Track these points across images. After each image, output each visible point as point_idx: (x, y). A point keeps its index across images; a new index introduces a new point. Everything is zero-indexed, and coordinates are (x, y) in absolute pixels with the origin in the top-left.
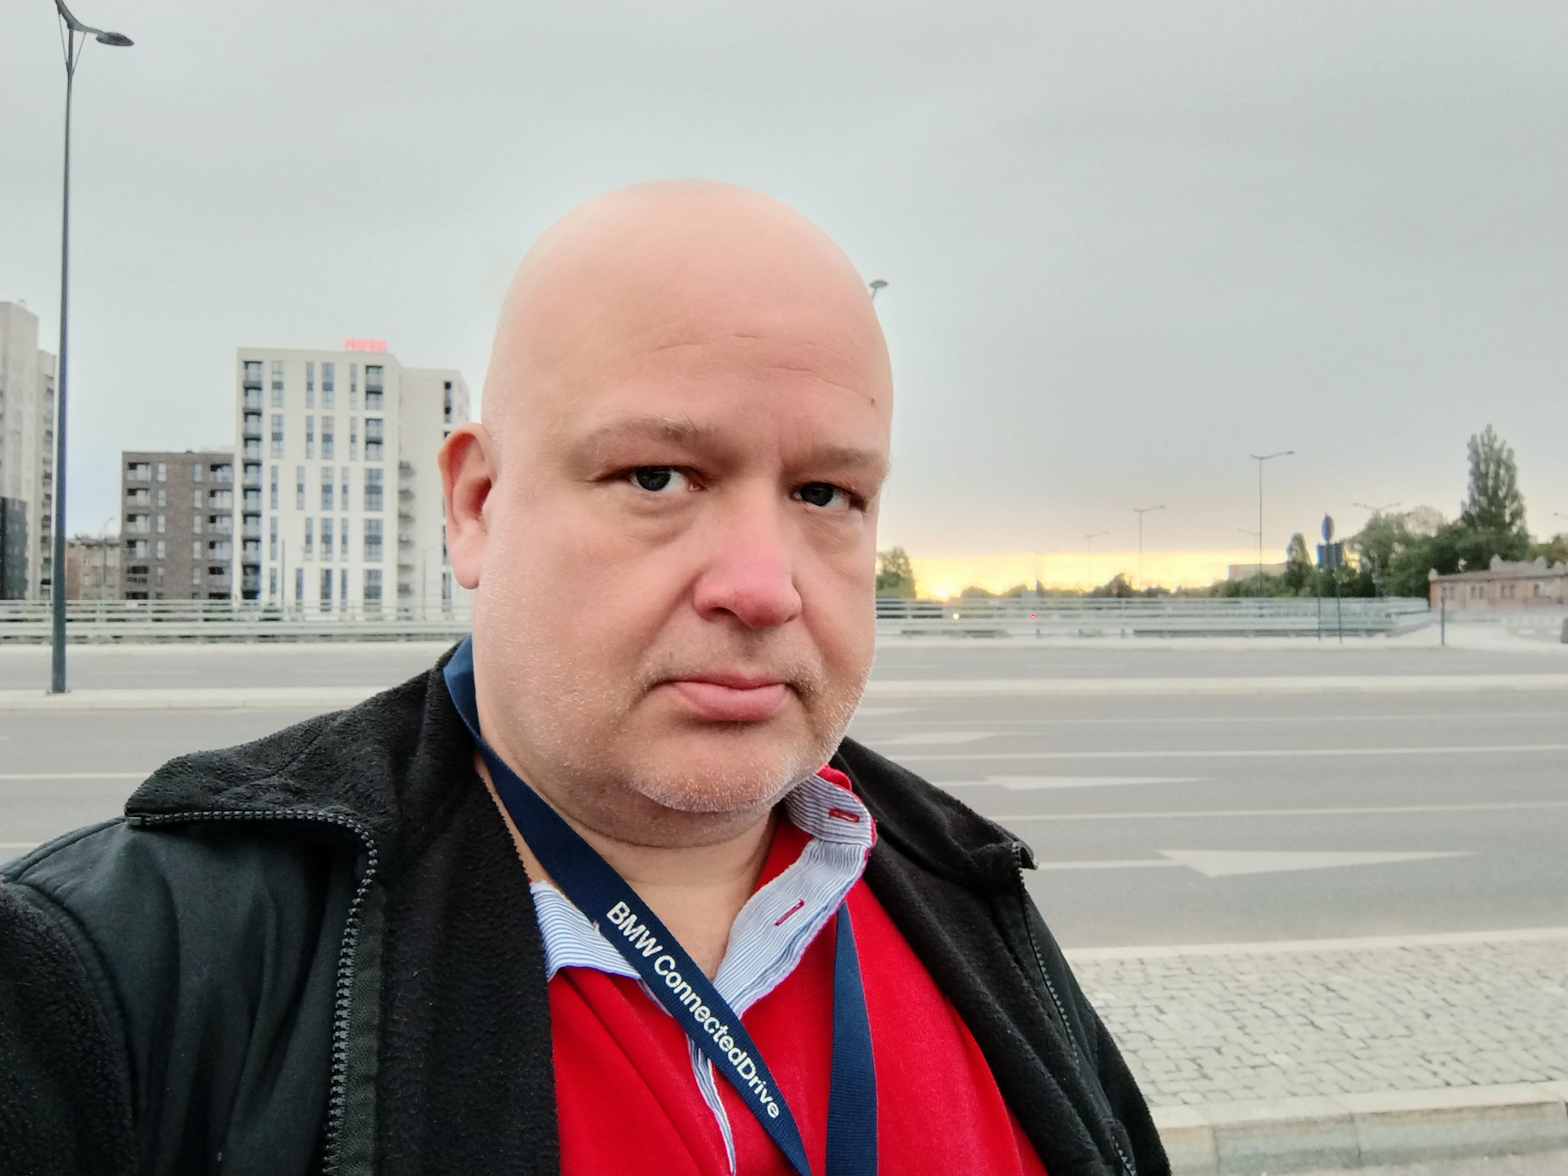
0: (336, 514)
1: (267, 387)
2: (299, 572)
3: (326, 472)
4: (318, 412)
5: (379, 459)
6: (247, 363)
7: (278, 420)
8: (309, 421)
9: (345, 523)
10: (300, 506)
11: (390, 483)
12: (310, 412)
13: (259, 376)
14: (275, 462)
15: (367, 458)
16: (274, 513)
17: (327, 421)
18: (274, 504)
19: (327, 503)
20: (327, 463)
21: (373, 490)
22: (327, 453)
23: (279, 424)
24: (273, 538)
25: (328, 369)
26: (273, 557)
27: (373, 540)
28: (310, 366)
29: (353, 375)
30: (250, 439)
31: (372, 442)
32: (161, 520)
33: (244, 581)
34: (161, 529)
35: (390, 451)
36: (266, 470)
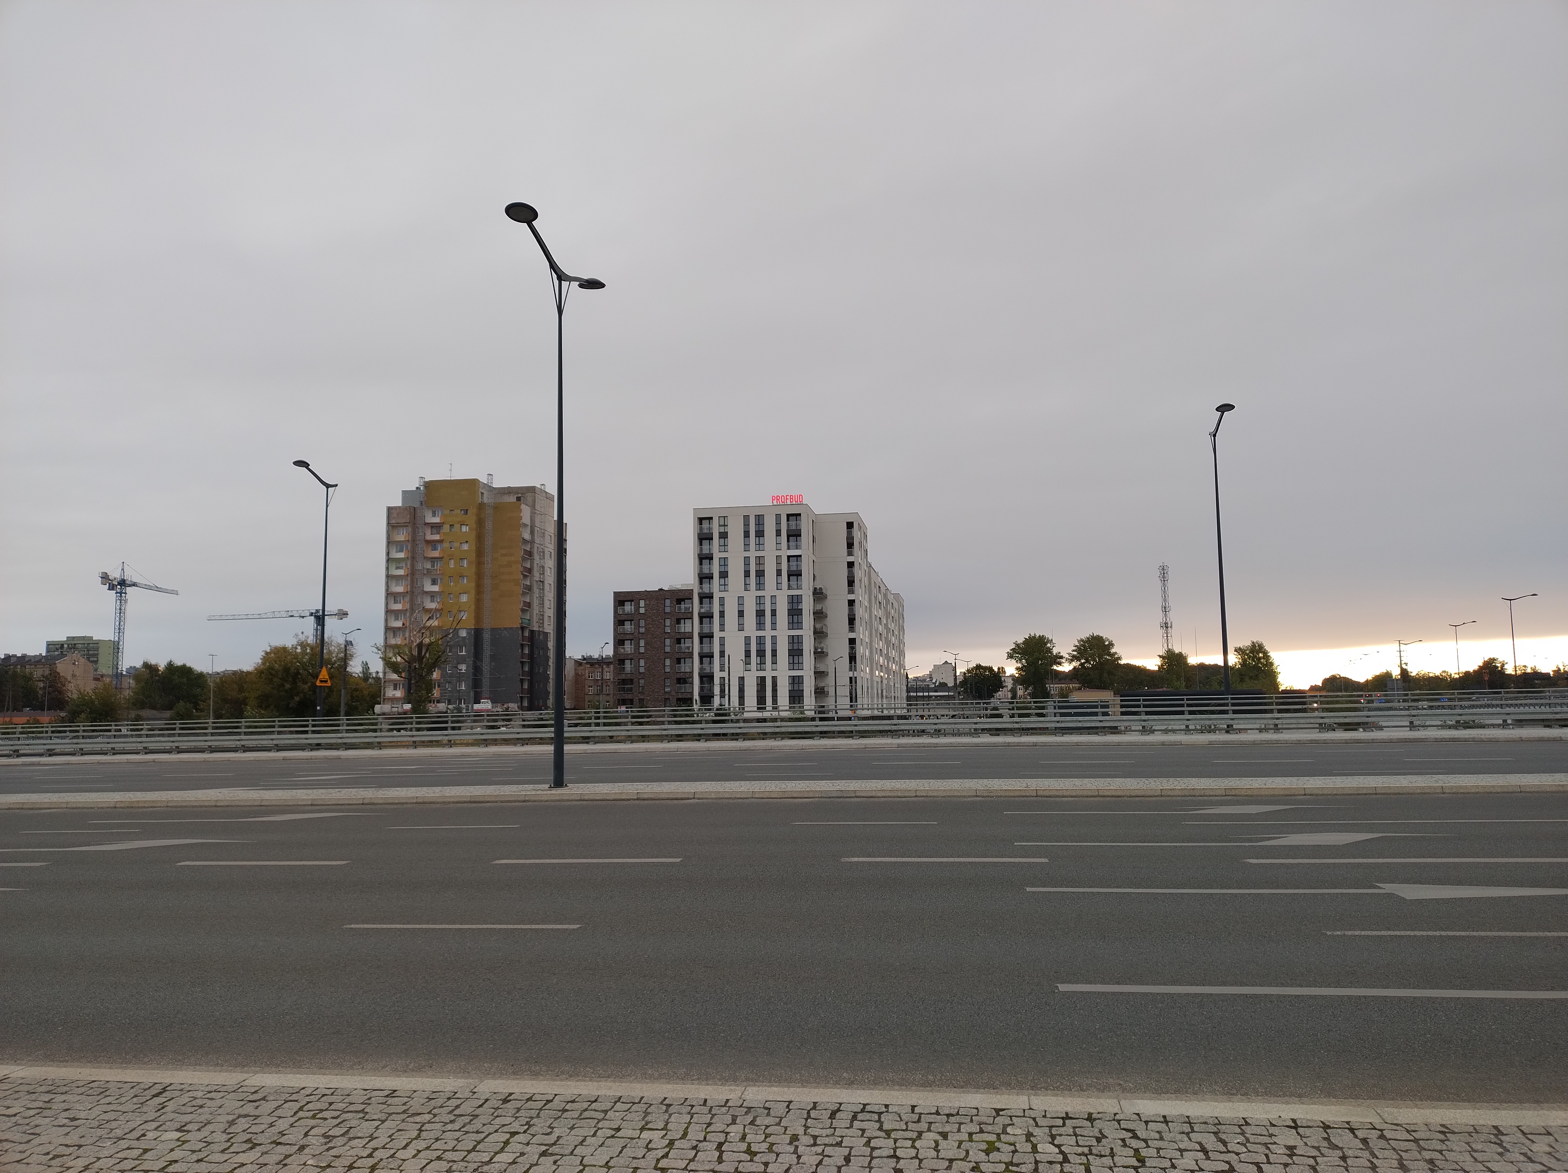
0: (768, 633)
1: (716, 536)
2: (742, 679)
3: (760, 600)
4: (753, 554)
5: (799, 587)
6: (701, 520)
7: (724, 562)
8: (747, 560)
9: (774, 638)
10: (741, 628)
11: (807, 606)
12: (747, 554)
13: (710, 529)
14: (722, 594)
15: (789, 588)
16: (722, 634)
17: (760, 560)
18: (722, 629)
19: (760, 625)
20: (760, 593)
21: (795, 613)
22: (760, 586)
23: (726, 565)
24: (722, 654)
25: (760, 519)
26: (722, 669)
27: (795, 653)
28: (746, 518)
29: (778, 523)
30: (704, 577)
31: (793, 575)
32: (642, 643)
33: (702, 689)
34: (642, 650)
35: (806, 580)
36: (716, 601)
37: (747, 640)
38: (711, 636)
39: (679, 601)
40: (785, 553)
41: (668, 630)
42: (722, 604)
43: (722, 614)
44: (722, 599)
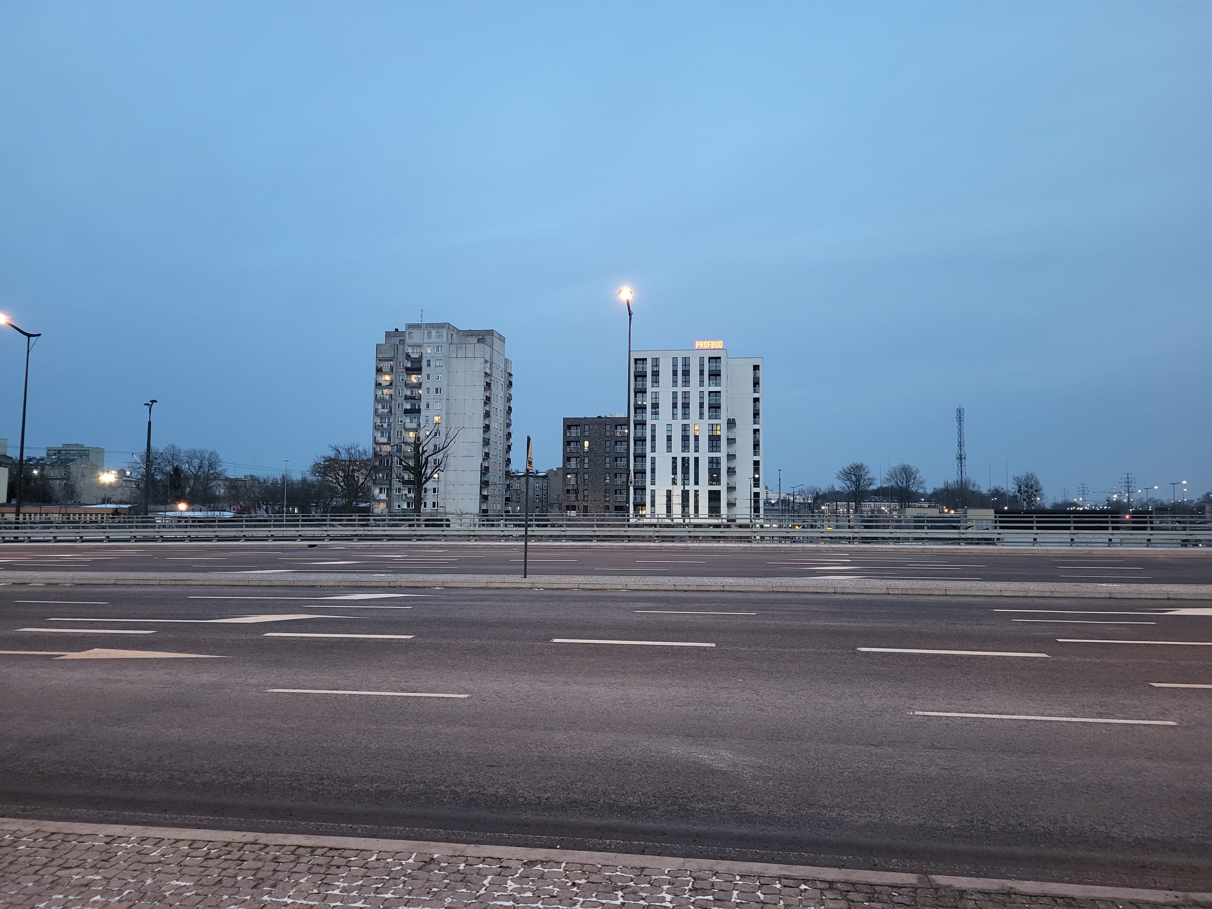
0: (691, 455)
1: (649, 374)
2: (669, 492)
3: (685, 427)
4: (680, 389)
5: (718, 418)
6: (636, 360)
7: (656, 396)
8: (675, 394)
10: (669, 450)
12: (675, 389)
13: (644, 368)
14: (654, 422)
15: (710, 418)
16: (653, 454)
17: (686, 395)
18: (653, 449)
19: (685, 447)
20: (685, 422)
22: (685, 415)
24: (653, 471)
25: (686, 361)
26: (653, 483)
27: (714, 471)
28: (675, 359)
29: (702, 365)
32: (586, 460)
34: (586, 466)
37: (674, 459)
38: (644, 456)
39: (617, 428)
40: (707, 389)
41: (608, 450)
42: (653, 430)
43: (653, 438)
44: (653, 426)
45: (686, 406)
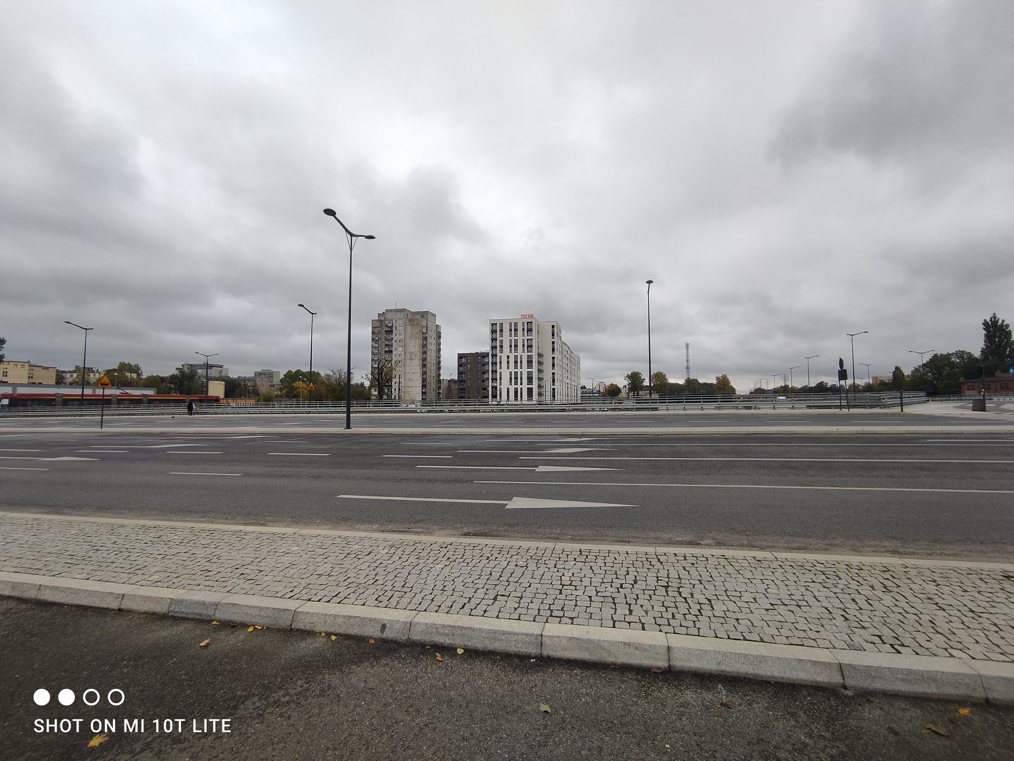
0: (519, 370)
1: (498, 331)
2: (508, 389)
3: (516, 357)
4: (513, 338)
5: (532, 352)
6: (492, 324)
7: (501, 341)
8: (511, 341)
9: (521, 372)
10: (508, 368)
11: (535, 359)
12: (511, 338)
13: (496, 328)
15: (528, 352)
16: (501, 371)
17: (516, 341)
18: (501, 368)
19: (516, 367)
20: (516, 354)
21: (530, 362)
22: (516, 350)
23: (502, 343)
24: (501, 378)
25: (516, 324)
26: (500, 385)
27: (530, 378)
28: (511, 323)
29: (523, 326)
30: (494, 348)
31: (530, 346)
32: (469, 374)
33: (492, 392)
34: (469, 377)
35: (534, 349)
36: (498, 357)
37: (511, 373)
38: (496, 371)
39: (483, 357)
40: (526, 338)
41: (479, 369)
42: (501, 358)
43: (501, 362)
44: (501, 356)
45: (516, 346)
